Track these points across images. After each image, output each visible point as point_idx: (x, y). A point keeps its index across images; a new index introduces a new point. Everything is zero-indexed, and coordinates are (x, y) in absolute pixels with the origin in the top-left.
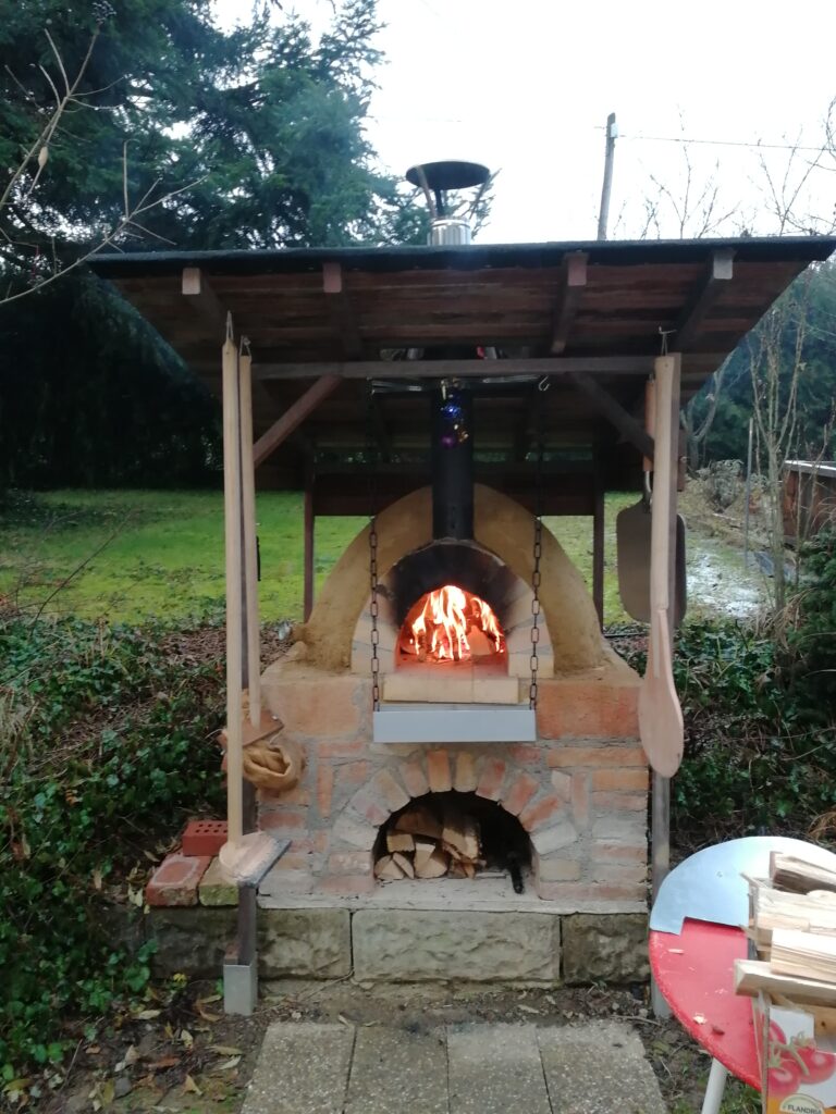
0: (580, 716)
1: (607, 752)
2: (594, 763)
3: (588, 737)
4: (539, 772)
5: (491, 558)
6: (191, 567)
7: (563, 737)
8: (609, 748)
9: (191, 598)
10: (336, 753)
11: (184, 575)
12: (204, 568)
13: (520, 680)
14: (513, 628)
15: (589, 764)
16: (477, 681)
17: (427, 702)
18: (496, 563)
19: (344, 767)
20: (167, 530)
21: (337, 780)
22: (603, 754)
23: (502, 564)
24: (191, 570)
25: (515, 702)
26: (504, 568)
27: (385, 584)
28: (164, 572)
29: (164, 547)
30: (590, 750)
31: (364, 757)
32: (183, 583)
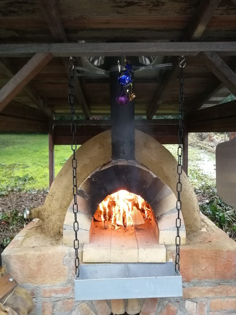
0: (203, 268)
1: (218, 289)
2: (210, 295)
3: (207, 280)
4: (178, 302)
5: (149, 173)
6: (16, 163)
7: (192, 281)
8: (219, 287)
9: (11, 177)
10: (53, 295)
11: (12, 167)
12: (21, 164)
13: (166, 246)
14: (162, 215)
15: (208, 296)
16: (141, 250)
17: (110, 263)
18: (151, 176)
19: (58, 303)
20: (13, 149)
21: (55, 310)
22: (216, 290)
23: (155, 176)
24: (16, 165)
25: (165, 261)
26: (156, 179)
27: (83, 189)
28: (5, 166)
29: (10, 155)
30: (209, 288)
31: (71, 296)
32: (11, 170)
